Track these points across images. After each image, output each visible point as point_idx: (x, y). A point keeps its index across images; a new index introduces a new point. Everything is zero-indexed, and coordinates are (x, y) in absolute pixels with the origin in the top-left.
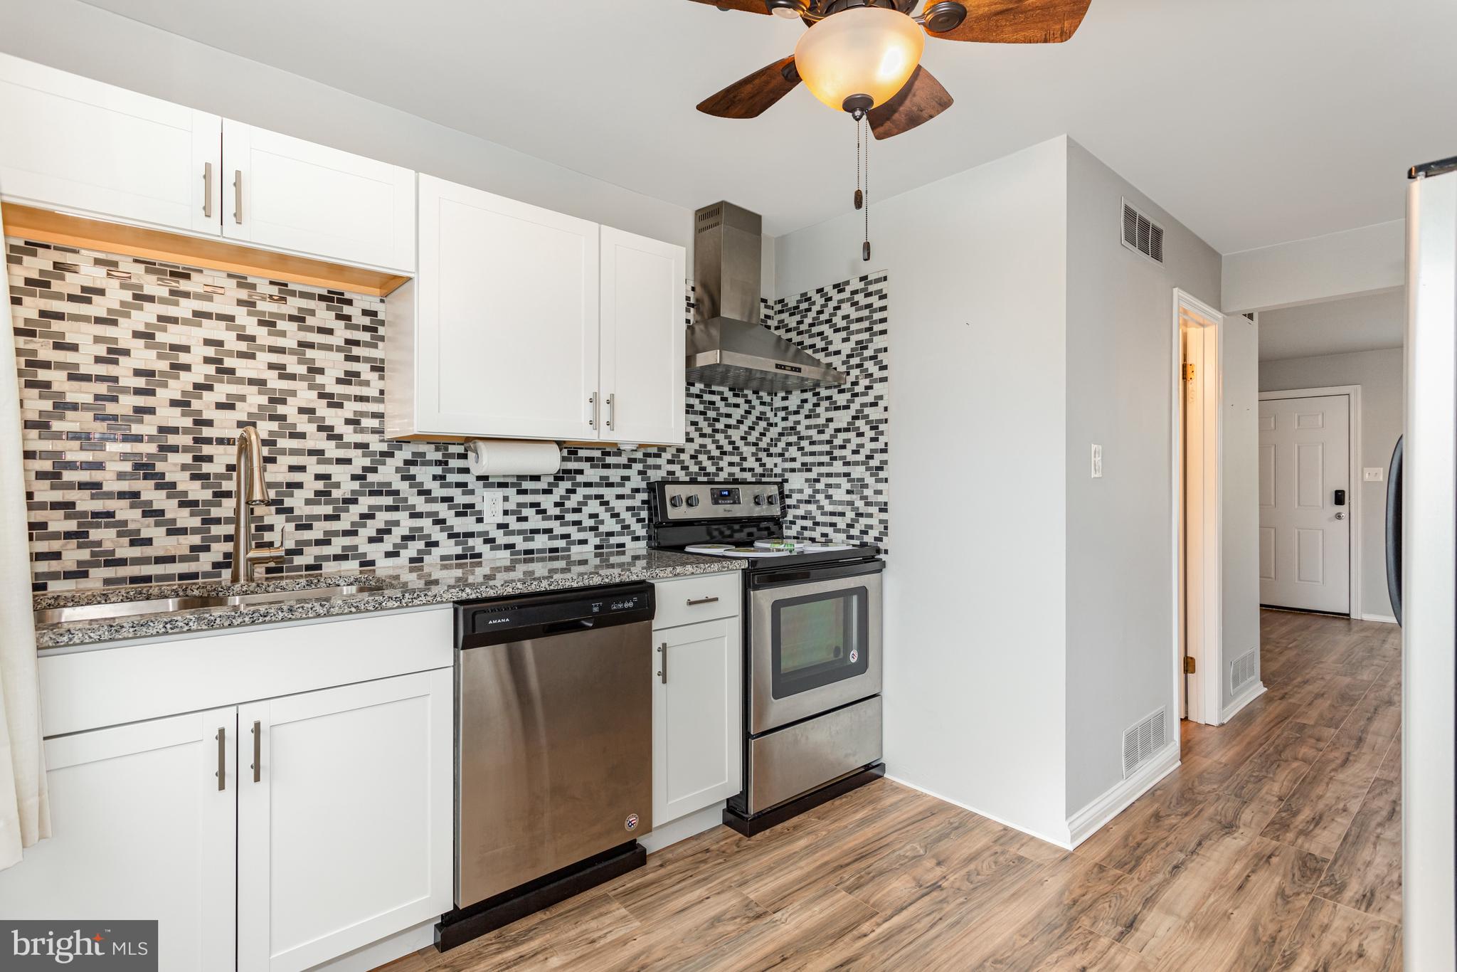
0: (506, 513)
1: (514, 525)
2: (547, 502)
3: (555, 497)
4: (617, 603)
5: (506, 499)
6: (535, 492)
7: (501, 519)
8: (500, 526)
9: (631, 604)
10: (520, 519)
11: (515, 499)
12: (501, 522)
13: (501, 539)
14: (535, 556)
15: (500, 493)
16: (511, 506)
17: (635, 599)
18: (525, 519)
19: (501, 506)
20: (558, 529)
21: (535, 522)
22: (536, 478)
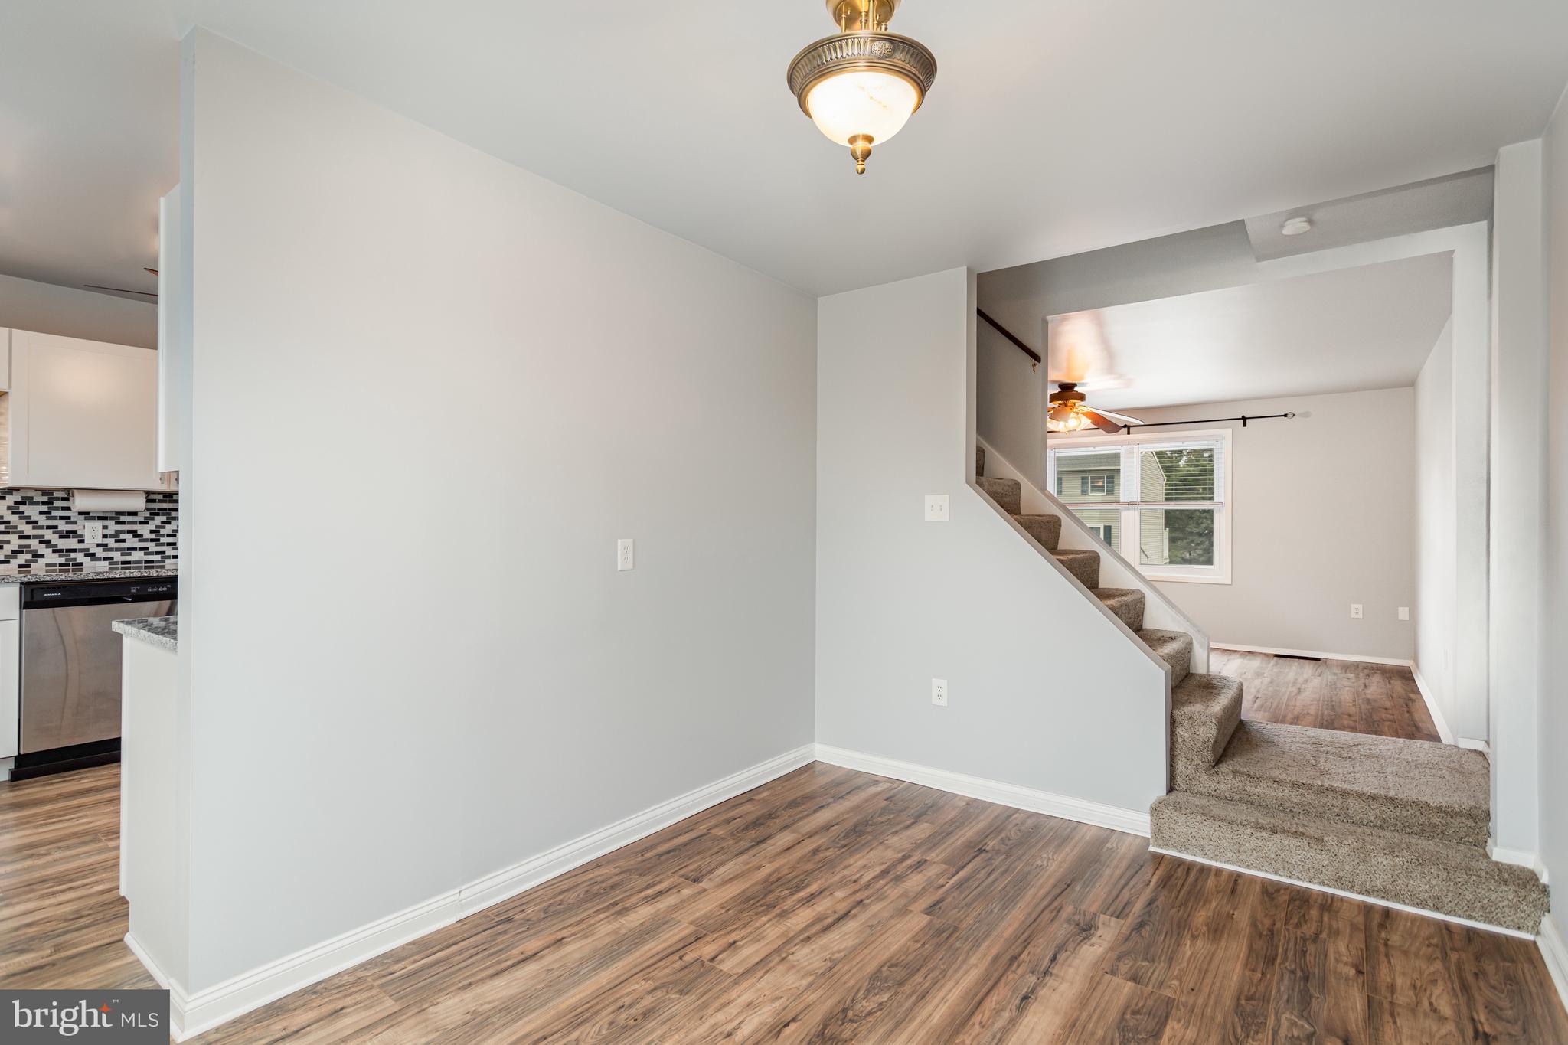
0: (105, 536)
1: (111, 543)
2: (144, 530)
3: (152, 525)
4: (153, 588)
5: (105, 527)
6: (134, 523)
7: (100, 540)
8: (99, 545)
9: (165, 589)
10: (118, 541)
11: (112, 527)
12: (100, 542)
13: (100, 553)
14: (132, 565)
15: (99, 524)
16: (110, 531)
17: (169, 586)
18: (124, 541)
19: (100, 532)
20: (153, 547)
21: (131, 542)
22: (134, 514)
